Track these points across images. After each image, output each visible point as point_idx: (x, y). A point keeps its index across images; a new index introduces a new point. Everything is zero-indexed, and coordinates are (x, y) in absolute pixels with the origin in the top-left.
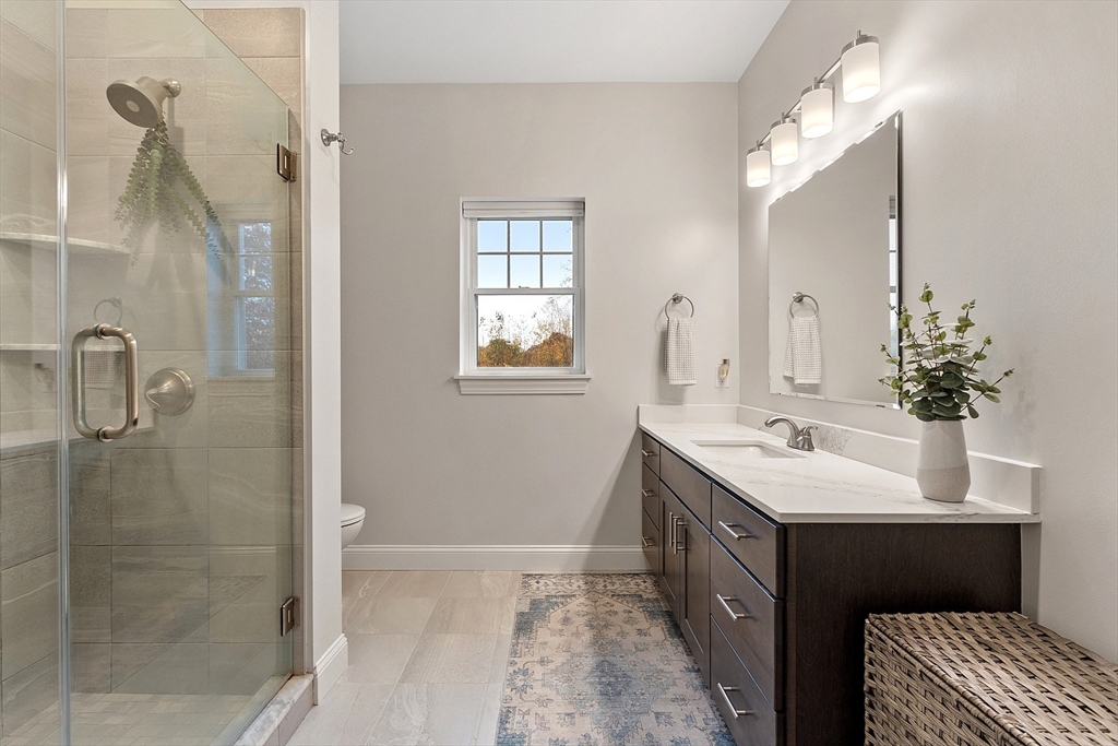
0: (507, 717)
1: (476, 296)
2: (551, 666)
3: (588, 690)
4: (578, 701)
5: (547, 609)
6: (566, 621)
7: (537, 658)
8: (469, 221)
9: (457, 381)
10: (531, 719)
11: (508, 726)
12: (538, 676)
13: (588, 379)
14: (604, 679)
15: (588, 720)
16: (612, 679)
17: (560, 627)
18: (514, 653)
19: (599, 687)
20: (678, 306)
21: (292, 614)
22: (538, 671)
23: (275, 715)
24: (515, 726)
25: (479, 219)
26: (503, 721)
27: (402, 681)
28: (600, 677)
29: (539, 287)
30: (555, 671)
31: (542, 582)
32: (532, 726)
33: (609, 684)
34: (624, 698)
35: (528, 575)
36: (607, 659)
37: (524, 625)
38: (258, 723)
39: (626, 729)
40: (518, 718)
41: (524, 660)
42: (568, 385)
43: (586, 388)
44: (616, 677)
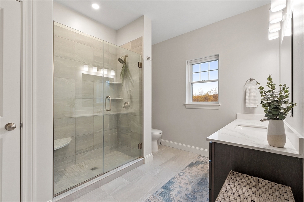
0: (174, 178)
1: (192, 84)
2: (191, 174)
3: (196, 181)
4: (191, 182)
5: (200, 164)
6: (202, 167)
7: (189, 172)
8: (190, 66)
9: (185, 105)
10: (178, 181)
11: (173, 180)
12: (186, 175)
13: (220, 105)
14: (201, 181)
15: (190, 186)
16: (203, 182)
17: (200, 168)
18: (184, 169)
19: (199, 182)
20: (252, 82)
21: (141, 146)
22: (187, 174)
23: (136, 161)
24: (174, 180)
25: (193, 65)
26: (173, 179)
27: (160, 166)
28: (201, 180)
29: (199, 81)
30: (191, 175)
31: (203, 158)
32: (178, 182)
33: (202, 183)
34: (203, 186)
35: (201, 156)
36: (206, 178)
37: (191, 165)
38: (133, 161)
39: (198, 191)
40: (176, 179)
41: (186, 171)
42: (214, 107)
43: (219, 108)
44: (205, 182)
